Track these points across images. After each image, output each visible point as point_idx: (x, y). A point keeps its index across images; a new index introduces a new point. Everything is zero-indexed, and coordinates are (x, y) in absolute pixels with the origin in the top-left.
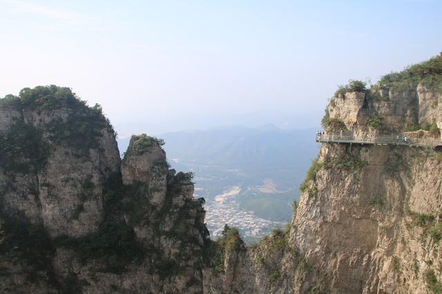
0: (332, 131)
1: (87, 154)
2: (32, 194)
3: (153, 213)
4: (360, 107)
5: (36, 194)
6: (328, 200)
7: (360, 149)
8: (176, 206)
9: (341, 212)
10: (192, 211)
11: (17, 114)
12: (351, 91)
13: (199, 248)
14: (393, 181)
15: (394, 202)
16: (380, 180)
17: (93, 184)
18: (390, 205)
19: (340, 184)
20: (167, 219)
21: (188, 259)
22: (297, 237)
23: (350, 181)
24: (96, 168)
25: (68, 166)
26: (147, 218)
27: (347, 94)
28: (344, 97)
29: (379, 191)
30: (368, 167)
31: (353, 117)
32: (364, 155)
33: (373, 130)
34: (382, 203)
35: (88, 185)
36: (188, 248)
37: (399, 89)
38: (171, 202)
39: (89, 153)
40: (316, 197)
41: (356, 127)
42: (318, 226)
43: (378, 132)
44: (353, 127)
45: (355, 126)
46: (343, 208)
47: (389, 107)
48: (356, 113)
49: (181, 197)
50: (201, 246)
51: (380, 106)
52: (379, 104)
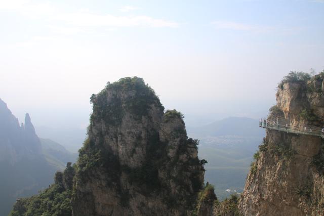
0: (271, 118)
1: (140, 119)
2: (115, 137)
3: (168, 163)
4: (292, 97)
5: (116, 138)
6: (264, 180)
7: (291, 138)
8: (181, 161)
9: (274, 194)
10: (190, 166)
11: (114, 92)
12: (286, 82)
13: (189, 194)
14: (320, 175)
15: (320, 199)
16: (308, 171)
17: (142, 137)
18: (317, 200)
19: (273, 167)
20: (175, 168)
21: (181, 200)
22: (244, 206)
23: (279, 166)
24: (144, 128)
25: (131, 125)
26: (165, 165)
27: (284, 85)
28: (282, 88)
29: (307, 183)
30: (296, 156)
31: (287, 106)
32: (294, 144)
33: (302, 120)
34: (308, 195)
35: (139, 138)
36: (182, 192)
38: (178, 157)
39: (142, 118)
40: (255, 175)
41: (292, 116)
42: (257, 201)
44: (289, 116)
46: (275, 191)
47: (320, 98)
48: (289, 103)
49: (185, 155)
50: (190, 193)
51: (313, 96)
52: (312, 95)
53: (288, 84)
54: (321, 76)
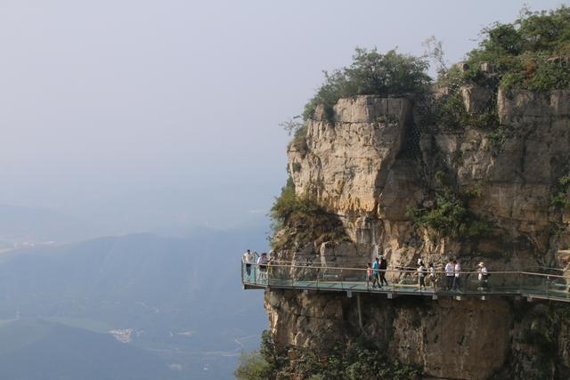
0: (289, 244)
4: (385, 152)
7: (394, 316)
12: (351, 93)
27: (341, 105)
28: (331, 118)
31: (363, 191)
32: (409, 338)
33: (435, 241)
37: (537, 80)
41: (381, 229)
43: (456, 248)
44: (368, 231)
45: (373, 227)
47: (496, 150)
48: (372, 178)
51: (464, 147)
52: (460, 142)
53: (362, 99)
54: (485, 67)
